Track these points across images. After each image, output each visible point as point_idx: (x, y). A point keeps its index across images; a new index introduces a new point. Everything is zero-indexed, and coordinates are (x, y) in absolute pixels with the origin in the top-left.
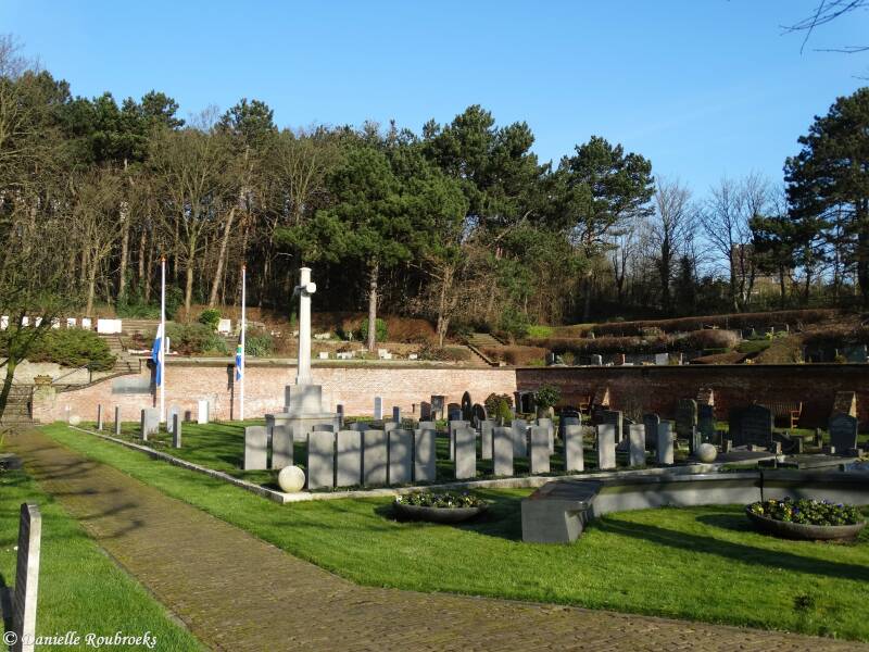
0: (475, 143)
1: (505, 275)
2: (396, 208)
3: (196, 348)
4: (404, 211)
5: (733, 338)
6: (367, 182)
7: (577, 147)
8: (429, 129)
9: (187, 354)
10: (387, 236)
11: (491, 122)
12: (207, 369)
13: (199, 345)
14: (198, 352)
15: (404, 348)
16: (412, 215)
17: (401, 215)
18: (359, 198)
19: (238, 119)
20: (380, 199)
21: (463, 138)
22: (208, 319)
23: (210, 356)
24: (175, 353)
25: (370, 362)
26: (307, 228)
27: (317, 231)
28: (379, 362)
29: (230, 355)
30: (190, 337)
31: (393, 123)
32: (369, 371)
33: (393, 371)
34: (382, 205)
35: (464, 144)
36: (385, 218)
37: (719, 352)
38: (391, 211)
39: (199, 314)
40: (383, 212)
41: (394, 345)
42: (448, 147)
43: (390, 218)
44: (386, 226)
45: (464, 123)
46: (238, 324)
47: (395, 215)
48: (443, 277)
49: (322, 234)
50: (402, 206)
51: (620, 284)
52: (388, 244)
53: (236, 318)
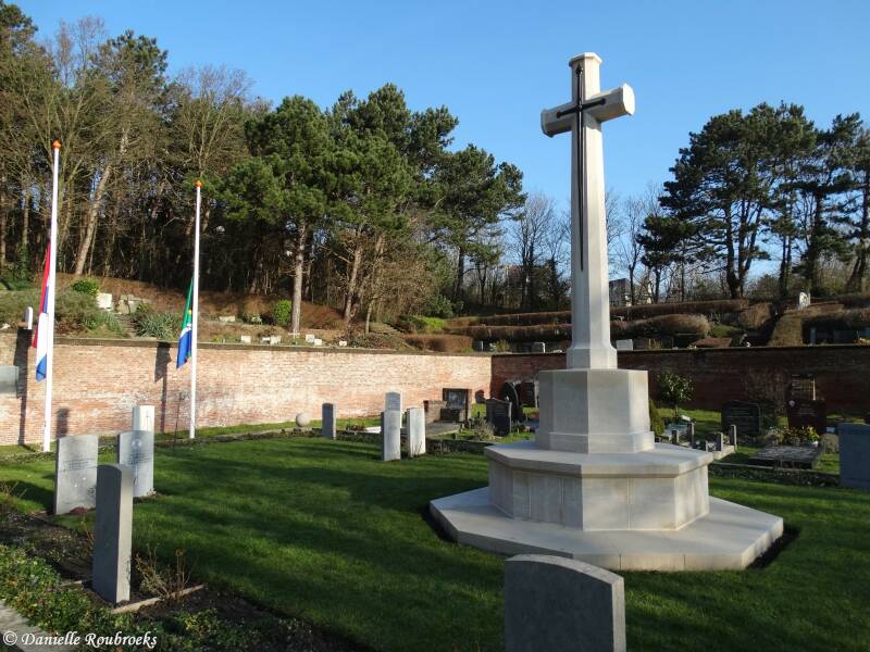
1: (430, 260)
3: (74, 325)
4: (356, 168)
5: (706, 322)
6: (304, 134)
8: (345, 99)
9: (62, 331)
13: (79, 321)
15: (329, 334)
17: (350, 173)
18: (292, 151)
20: (318, 155)
21: (386, 110)
22: (83, 290)
26: (231, 179)
27: (246, 181)
35: (387, 118)
36: (332, 175)
39: (68, 284)
42: (371, 118)
43: (337, 176)
44: (333, 183)
45: (384, 98)
46: (123, 297)
47: (344, 171)
48: (353, 260)
49: (251, 187)
50: (352, 161)
51: (483, 282)
52: (334, 206)
53: (118, 292)
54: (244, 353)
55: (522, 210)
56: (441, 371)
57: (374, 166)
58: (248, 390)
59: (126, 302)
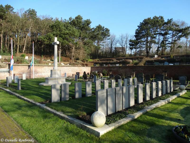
0: (80, 22)
1: (86, 49)
2: (66, 33)
3: (20, 62)
4: (67, 34)
5: (131, 61)
6: (59, 27)
7: (96, 26)
8: (70, 19)
9: (18, 63)
10: (64, 39)
11: (82, 19)
12: (24, 66)
14: (21, 63)
15: (66, 63)
16: (69, 35)
18: (57, 31)
19: (28, 13)
20: (62, 31)
21: (77, 21)
22: (23, 56)
23: (24, 64)
24: (16, 63)
25: (60, 65)
26: (46, 36)
27: (48, 37)
28: (62, 65)
29: (29, 64)
30: (19, 60)
31: (61, 18)
32: (62, 67)
33: (67, 67)
34: (62, 32)
35: (78, 22)
37: (129, 64)
38: (65, 34)
39: (21, 55)
40: (63, 34)
41: (64, 62)
42: (74, 22)
43: (64, 35)
44: (63, 37)
45: (78, 18)
46: (30, 57)
47: (66, 35)
48: (73, 49)
49: (49, 38)
50: (67, 33)
51: (103, 52)
52: (64, 41)
53: (29, 56)
54: (43, 67)
55: (109, 37)
56: (80, 69)
57: (71, 33)
58: (44, 72)
59: (31, 58)
